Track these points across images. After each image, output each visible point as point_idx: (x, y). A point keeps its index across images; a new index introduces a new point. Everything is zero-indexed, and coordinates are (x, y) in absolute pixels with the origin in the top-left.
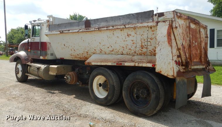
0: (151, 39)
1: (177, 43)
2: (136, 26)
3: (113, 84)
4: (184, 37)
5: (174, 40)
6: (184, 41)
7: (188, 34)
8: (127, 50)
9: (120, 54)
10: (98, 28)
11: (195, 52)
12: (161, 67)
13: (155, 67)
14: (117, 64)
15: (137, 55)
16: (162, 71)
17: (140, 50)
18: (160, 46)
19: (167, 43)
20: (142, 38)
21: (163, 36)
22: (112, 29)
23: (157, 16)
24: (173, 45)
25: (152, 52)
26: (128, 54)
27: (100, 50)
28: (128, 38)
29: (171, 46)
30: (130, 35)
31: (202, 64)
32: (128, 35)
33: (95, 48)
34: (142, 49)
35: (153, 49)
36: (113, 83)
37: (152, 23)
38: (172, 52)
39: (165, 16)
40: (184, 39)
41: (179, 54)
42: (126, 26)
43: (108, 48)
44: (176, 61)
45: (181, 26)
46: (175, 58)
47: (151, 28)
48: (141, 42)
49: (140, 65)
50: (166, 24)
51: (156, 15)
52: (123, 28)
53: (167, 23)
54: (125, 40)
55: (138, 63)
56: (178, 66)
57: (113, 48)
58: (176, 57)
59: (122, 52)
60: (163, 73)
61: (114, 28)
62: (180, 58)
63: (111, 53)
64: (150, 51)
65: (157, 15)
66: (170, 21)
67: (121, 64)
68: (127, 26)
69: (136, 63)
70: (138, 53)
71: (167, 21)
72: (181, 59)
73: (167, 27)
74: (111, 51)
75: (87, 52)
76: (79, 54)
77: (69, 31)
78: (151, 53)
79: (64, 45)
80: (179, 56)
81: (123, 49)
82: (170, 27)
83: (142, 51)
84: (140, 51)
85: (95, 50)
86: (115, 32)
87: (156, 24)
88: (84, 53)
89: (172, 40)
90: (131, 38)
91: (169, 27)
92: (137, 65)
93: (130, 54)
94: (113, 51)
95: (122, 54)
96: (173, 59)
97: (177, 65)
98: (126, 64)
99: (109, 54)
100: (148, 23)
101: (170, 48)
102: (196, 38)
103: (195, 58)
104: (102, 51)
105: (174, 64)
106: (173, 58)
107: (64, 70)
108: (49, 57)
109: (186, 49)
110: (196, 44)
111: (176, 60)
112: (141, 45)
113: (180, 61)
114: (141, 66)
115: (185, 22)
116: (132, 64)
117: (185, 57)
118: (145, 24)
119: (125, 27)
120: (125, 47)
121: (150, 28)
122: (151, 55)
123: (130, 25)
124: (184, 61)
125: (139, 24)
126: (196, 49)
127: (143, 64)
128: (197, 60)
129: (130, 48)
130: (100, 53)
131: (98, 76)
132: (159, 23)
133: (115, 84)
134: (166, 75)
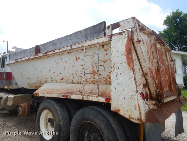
0: (104, 61)
1: (141, 66)
2: (84, 45)
3: (59, 123)
4: (149, 57)
5: (137, 61)
6: (150, 63)
7: (154, 54)
8: (77, 78)
9: (70, 82)
10: (46, 53)
11: (164, 78)
12: (119, 103)
13: (110, 102)
14: (63, 96)
15: (89, 83)
16: (120, 109)
17: (92, 77)
18: (116, 70)
19: (126, 65)
20: (92, 61)
21: (120, 55)
22: (58, 52)
23: (110, 29)
24: (136, 68)
25: (107, 79)
26: (79, 83)
27: (51, 78)
28: (77, 63)
29: (133, 70)
30: (78, 58)
31: (174, 93)
32: (76, 59)
33: (46, 76)
34: (94, 75)
35: (108, 75)
36: (60, 121)
37: (104, 38)
38: (135, 79)
39: (121, 27)
40: (150, 60)
41: (145, 83)
42: (72, 46)
43: (58, 75)
44: (142, 94)
45: (145, 42)
46: (141, 89)
47: (103, 46)
48: (92, 66)
50: (123, 37)
51: (108, 27)
52: (69, 50)
53: (125, 35)
54: (74, 65)
55: (87, 96)
56: (146, 102)
57: (62, 75)
58: (142, 86)
59: (72, 80)
60: (122, 113)
61: (60, 51)
62: (147, 88)
63: (61, 82)
64: (104, 78)
65: (110, 27)
66: (130, 33)
67: (68, 96)
69: (84, 96)
70: (90, 82)
71: (124, 32)
72: (149, 89)
73: (125, 41)
74: (61, 79)
75: (40, 81)
76: (34, 83)
77: (22, 58)
78: (105, 81)
79: (22, 74)
80: (146, 85)
81: (72, 76)
82: (130, 41)
83: (94, 78)
84: (92, 79)
85: (46, 78)
86: (63, 57)
87: (109, 38)
88: (38, 82)
89: (134, 60)
90: (80, 62)
91: (128, 40)
93: (81, 82)
94: (63, 79)
95: (73, 83)
96: (137, 91)
97: (144, 99)
98: (73, 97)
99: (60, 82)
100: (98, 38)
101: (131, 73)
102: (163, 61)
103: (165, 87)
104: (53, 79)
105: (139, 98)
106: (137, 88)
107: (23, 99)
108: (13, 87)
109: (154, 75)
110: (164, 67)
111: (142, 91)
112: (92, 70)
113: (148, 93)
114: (91, 100)
115: (149, 38)
116: (79, 97)
117: (155, 86)
118: (95, 41)
119: (72, 48)
120: (75, 75)
121: (101, 47)
122: (106, 84)
123: (76, 45)
124: (153, 92)
125: (87, 42)
126: (164, 75)
127: (93, 98)
128: (167, 89)
129: (80, 75)
130: (51, 82)
131: (45, 111)
132: (113, 37)
133: (61, 123)
134: (127, 116)
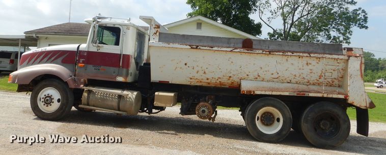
8: (299, 79)
12: (354, 98)
14: (298, 94)
16: (354, 102)
17: (316, 79)
18: (352, 78)
19: (359, 77)
20: (324, 68)
21: (356, 70)
23: (346, 50)
30: (310, 64)
32: (307, 64)
34: (320, 79)
37: (342, 56)
39: (354, 51)
43: (273, 74)
48: (321, 72)
49: (330, 96)
50: (357, 59)
51: (344, 49)
52: (306, 56)
54: (302, 68)
55: (328, 94)
57: (280, 75)
60: (355, 104)
67: (304, 94)
68: (312, 55)
75: (230, 77)
76: (210, 78)
77: (212, 47)
79: (186, 64)
85: (247, 75)
87: (347, 57)
88: (224, 77)
90: (310, 67)
92: (325, 95)
94: (277, 78)
98: (311, 95)
100: (338, 55)
104: (259, 77)
116: (319, 95)
118: (335, 56)
119: (310, 55)
125: (328, 55)
127: (334, 95)
132: (350, 57)
134: (358, 106)
